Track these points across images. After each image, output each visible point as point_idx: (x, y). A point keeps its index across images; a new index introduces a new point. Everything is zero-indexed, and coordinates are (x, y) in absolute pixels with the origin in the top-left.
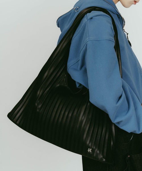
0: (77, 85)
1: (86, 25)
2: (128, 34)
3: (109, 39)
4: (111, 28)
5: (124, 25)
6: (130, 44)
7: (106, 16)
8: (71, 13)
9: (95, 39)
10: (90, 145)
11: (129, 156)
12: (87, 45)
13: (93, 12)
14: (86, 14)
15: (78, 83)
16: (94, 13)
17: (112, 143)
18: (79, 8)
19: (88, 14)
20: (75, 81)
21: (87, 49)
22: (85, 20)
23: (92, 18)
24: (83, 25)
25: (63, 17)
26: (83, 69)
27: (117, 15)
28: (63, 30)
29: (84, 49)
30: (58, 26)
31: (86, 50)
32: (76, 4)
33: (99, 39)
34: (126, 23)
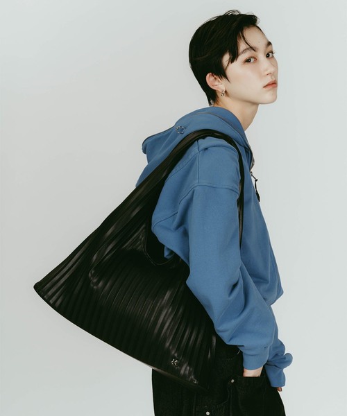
0: (166, 253)
1: (196, 158)
2: (256, 180)
3: (230, 188)
4: (237, 169)
5: (253, 165)
6: (259, 197)
7: (230, 148)
8: (169, 134)
9: (209, 185)
10: (176, 355)
11: (233, 381)
12: (193, 192)
13: (208, 138)
14: (198, 140)
15: (168, 249)
16: (210, 141)
17: (209, 355)
18: (185, 128)
19: (200, 141)
20: (164, 246)
21: (194, 198)
22: (194, 150)
23: (206, 149)
24: (190, 157)
25: (154, 138)
26: (181, 229)
27: (245, 148)
28: (152, 160)
29: (188, 197)
30: (145, 152)
31: (191, 199)
32: (179, 120)
33: (214, 186)
34: (255, 163)
